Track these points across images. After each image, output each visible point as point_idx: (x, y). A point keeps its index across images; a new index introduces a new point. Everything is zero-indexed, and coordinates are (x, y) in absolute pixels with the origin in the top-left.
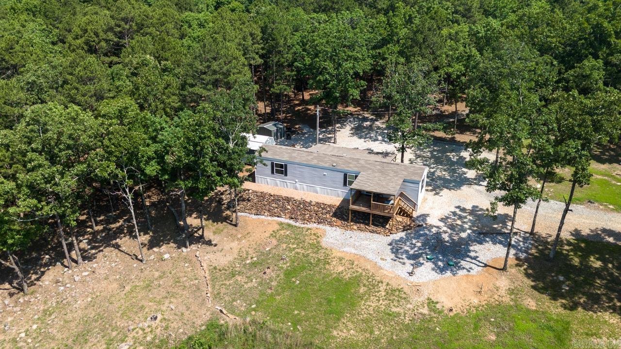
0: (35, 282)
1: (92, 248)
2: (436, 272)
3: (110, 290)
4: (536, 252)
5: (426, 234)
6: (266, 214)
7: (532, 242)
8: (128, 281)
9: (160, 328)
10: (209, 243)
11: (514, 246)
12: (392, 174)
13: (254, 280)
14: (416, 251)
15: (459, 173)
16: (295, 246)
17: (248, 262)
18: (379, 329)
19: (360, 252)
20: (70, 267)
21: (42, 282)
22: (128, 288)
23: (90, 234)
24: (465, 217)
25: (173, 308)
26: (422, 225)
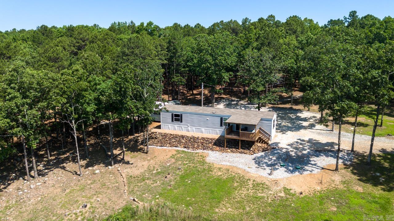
0: (3, 190)
1: (45, 169)
2: (288, 173)
3: (55, 193)
4: (358, 161)
5: (279, 153)
6: (167, 146)
7: (353, 156)
8: (68, 187)
9: (88, 213)
10: (128, 163)
11: (341, 158)
12: (253, 116)
13: (158, 182)
14: (273, 162)
15: (297, 124)
16: (188, 162)
17: (154, 172)
18: (250, 207)
19: (233, 165)
20: (29, 180)
21: (7, 190)
22: (68, 191)
23: (45, 161)
24: (305, 144)
25: (99, 200)
26: (276, 148)
